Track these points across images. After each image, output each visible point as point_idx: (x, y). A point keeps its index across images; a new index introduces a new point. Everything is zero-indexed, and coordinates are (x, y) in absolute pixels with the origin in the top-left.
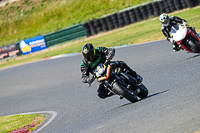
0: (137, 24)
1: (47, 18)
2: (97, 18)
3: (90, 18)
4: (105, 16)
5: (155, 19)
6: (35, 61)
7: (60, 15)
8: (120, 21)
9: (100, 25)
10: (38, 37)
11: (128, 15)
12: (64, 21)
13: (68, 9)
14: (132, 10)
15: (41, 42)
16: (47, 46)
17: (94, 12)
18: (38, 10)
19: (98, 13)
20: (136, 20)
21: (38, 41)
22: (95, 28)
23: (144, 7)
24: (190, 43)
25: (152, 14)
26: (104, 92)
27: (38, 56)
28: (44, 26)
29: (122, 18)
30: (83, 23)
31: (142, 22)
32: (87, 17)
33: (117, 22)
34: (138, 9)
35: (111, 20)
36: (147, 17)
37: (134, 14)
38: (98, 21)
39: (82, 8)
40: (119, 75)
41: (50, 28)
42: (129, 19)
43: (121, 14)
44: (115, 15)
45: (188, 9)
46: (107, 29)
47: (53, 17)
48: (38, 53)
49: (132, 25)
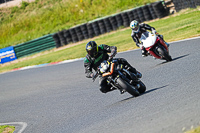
0: (107, 34)
1: (17, 29)
2: (67, 29)
3: (59, 29)
4: (74, 27)
5: (124, 29)
6: (4, 72)
7: (29, 26)
8: (90, 32)
9: (70, 36)
10: (8, 48)
11: (98, 26)
12: (34, 31)
13: (37, 20)
14: (102, 21)
15: (10, 53)
16: (17, 58)
17: (64, 23)
18: (8, 21)
19: (68, 24)
20: (105, 31)
21: (8, 52)
22: (65, 39)
23: (114, 18)
24: (159, 50)
25: (122, 24)
26: (106, 87)
27: (8, 68)
28: (14, 37)
29: (92, 28)
30: (52, 34)
31: (112, 33)
32: (57, 28)
33: (87, 33)
34: (107, 19)
35: (80, 31)
36: (117, 28)
37: (103, 24)
38: (68, 31)
39: (52, 18)
40: (122, 71)
41: (20, 39)
42: (99, 30)
43: (91, 25)
44: (85, 26)
45: (158, 20)
46: (77, 40)
47: (22, 27)
48: (8, 64)
49: (102, 36)
